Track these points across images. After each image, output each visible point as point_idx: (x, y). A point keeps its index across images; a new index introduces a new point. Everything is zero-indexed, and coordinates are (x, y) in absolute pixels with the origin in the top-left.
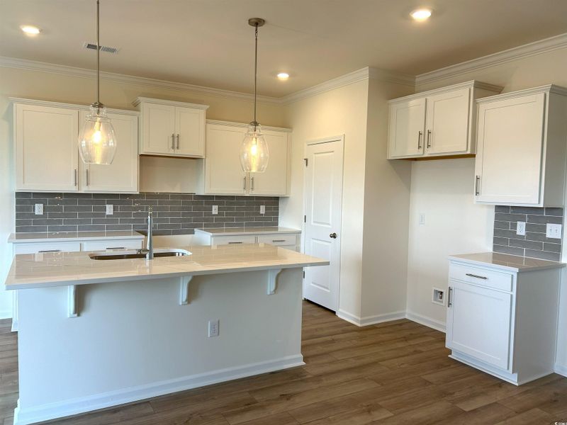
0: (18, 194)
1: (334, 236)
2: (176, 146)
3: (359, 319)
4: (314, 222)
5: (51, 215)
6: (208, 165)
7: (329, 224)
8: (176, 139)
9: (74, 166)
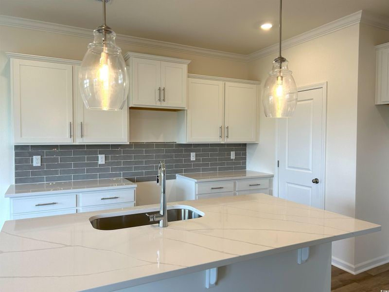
0: (17, 147)
1: (316, 181)
2: (162, 98)
3: (353, 266)
4: (289, 167)
5: (48, 167)
6: (190, 116)
7: (309, 170)
8: (162, 92)
9: (68, 119)
